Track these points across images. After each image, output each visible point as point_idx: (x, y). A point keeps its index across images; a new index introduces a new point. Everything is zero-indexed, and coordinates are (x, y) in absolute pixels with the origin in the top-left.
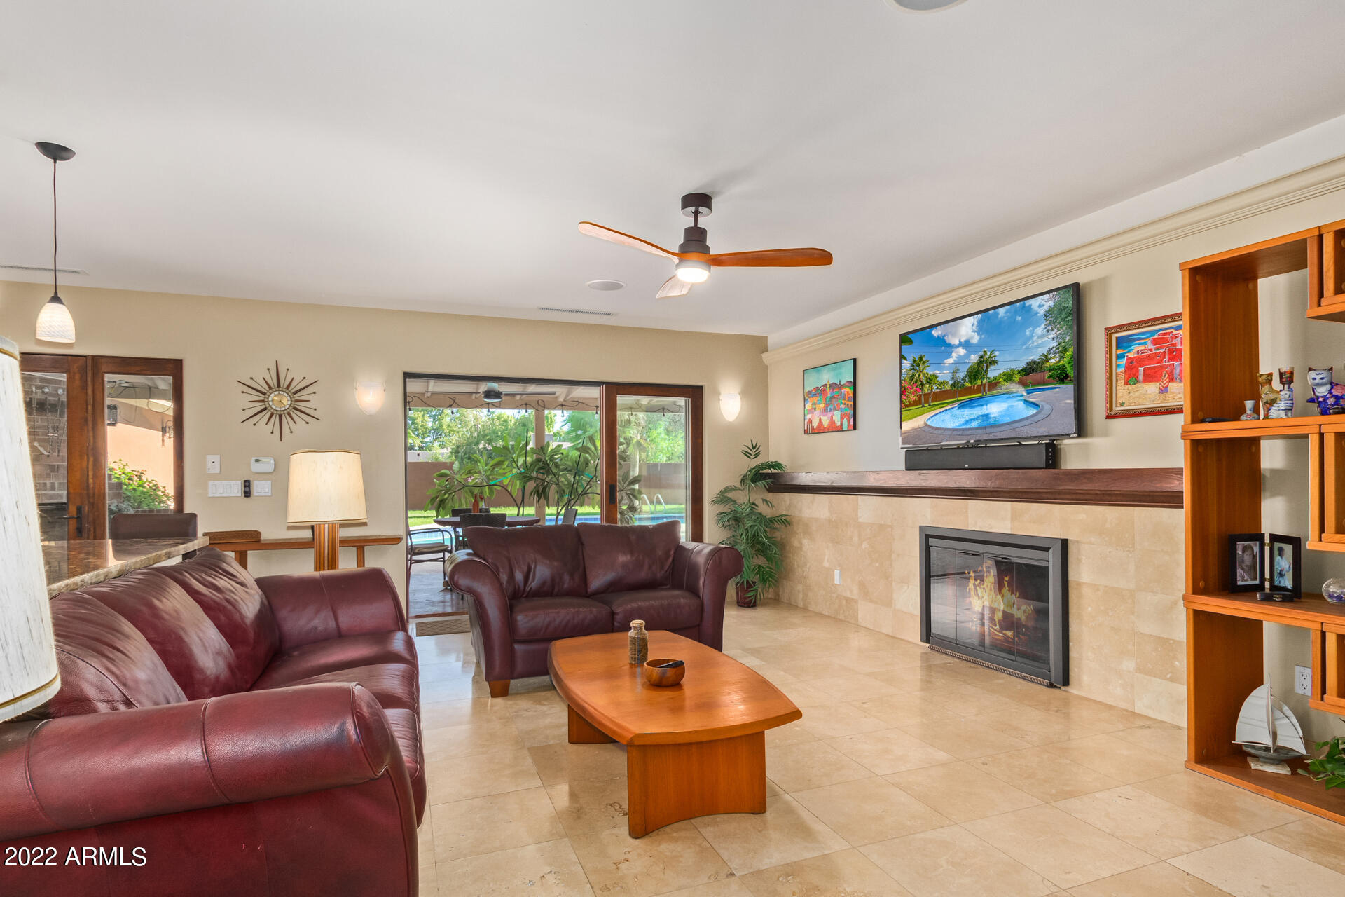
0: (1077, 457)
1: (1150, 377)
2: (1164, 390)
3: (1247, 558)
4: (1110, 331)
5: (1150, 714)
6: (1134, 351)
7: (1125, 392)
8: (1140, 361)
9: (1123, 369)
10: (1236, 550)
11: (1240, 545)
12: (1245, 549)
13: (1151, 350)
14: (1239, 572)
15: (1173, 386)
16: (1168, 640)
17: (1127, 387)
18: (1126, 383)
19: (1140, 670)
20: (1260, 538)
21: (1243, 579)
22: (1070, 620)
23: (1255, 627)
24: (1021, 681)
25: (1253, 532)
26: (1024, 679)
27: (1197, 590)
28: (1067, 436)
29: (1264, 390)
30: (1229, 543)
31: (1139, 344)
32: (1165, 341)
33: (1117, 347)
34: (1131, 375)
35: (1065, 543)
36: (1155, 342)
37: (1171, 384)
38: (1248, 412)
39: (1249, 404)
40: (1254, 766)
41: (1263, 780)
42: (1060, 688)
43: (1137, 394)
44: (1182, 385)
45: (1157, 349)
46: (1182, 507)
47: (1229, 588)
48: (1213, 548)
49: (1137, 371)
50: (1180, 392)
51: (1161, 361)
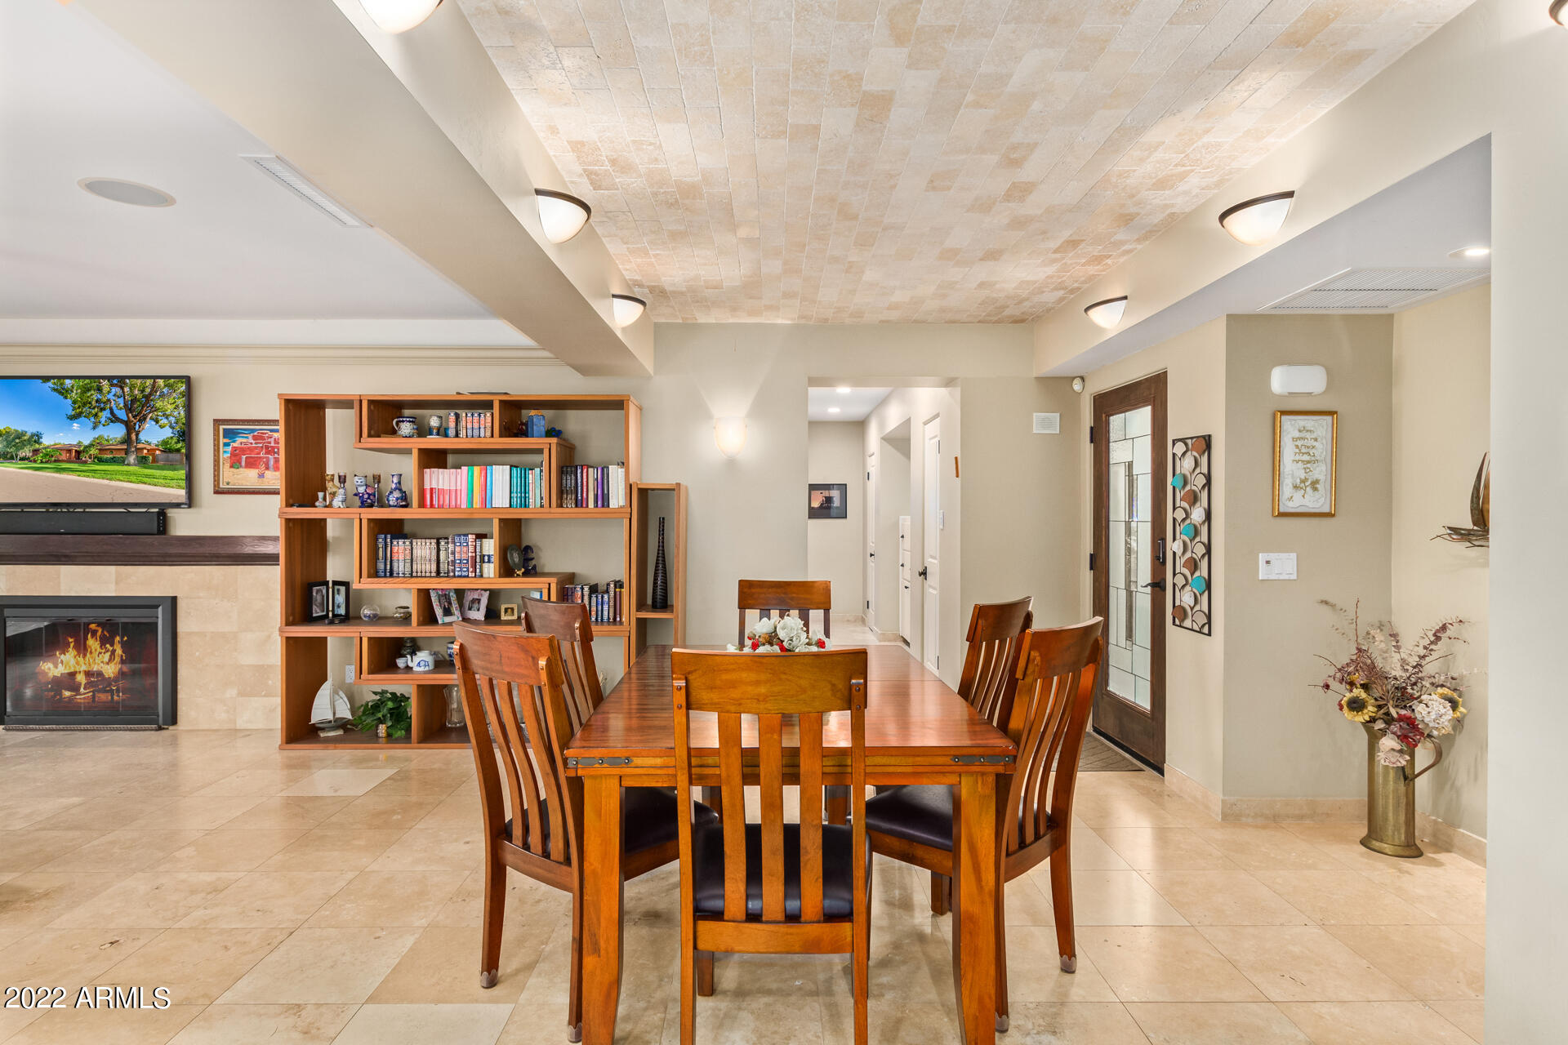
0: (184, 524)
1: (251, 464)
2: (261, 476)
3: (319, 598)
4: (217, 422)
5: (250, 726)
6: (239, 442)
7: (231, 474)
8: (243, 451)
9: (229, 455)
10: (312, 593)
11: (315, 589)
12: (318, 591)
13: (251, 443)
14: (314, 607)
15: (269, 474)
16: (263, 666)
17: (232, 469)
18: (231, 467)
19: (241, 694)
20: (326, 583)
21: (317, 612)
22: (179, 666)
23: (322, 642)
24: (128, 732)
25: (321, 580)
26: (131, 730)
27: (288, 624)
28: (178, 505)
29: (329, 485)
30: (308, 589)
31: (243, 437)
32: (263, 438)
33: (224, 437)
34: (235, 462)
35: (174, 599)
36: (255, 438)
37: (266, 472)
38: (320, 500)
39: (321, 495)
40: (322, 735)
41: (328, 740)
42: (167, 729)
43: (239, 477)
44: (277, 473)
45: (256, 443)
46: (278, 565)
47: (308, 619)
48: (298, 593)
49: (241, 459)
50: (275, 479)
51: (259, 454)
